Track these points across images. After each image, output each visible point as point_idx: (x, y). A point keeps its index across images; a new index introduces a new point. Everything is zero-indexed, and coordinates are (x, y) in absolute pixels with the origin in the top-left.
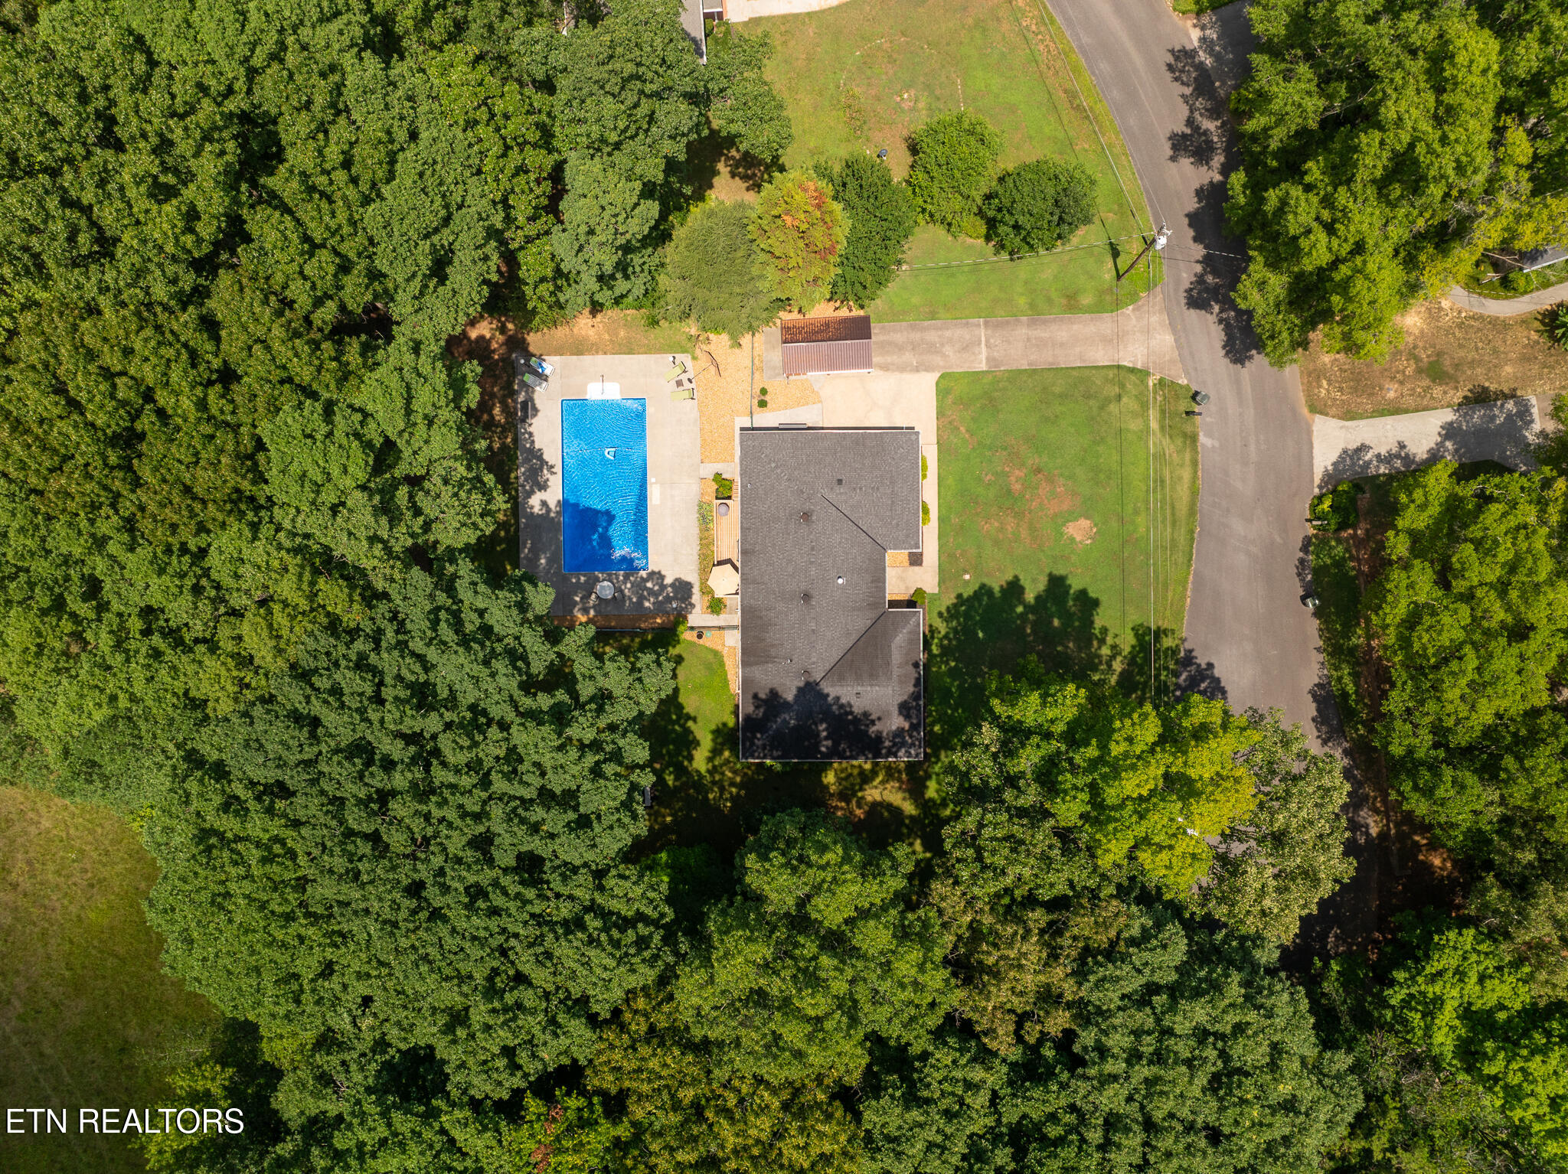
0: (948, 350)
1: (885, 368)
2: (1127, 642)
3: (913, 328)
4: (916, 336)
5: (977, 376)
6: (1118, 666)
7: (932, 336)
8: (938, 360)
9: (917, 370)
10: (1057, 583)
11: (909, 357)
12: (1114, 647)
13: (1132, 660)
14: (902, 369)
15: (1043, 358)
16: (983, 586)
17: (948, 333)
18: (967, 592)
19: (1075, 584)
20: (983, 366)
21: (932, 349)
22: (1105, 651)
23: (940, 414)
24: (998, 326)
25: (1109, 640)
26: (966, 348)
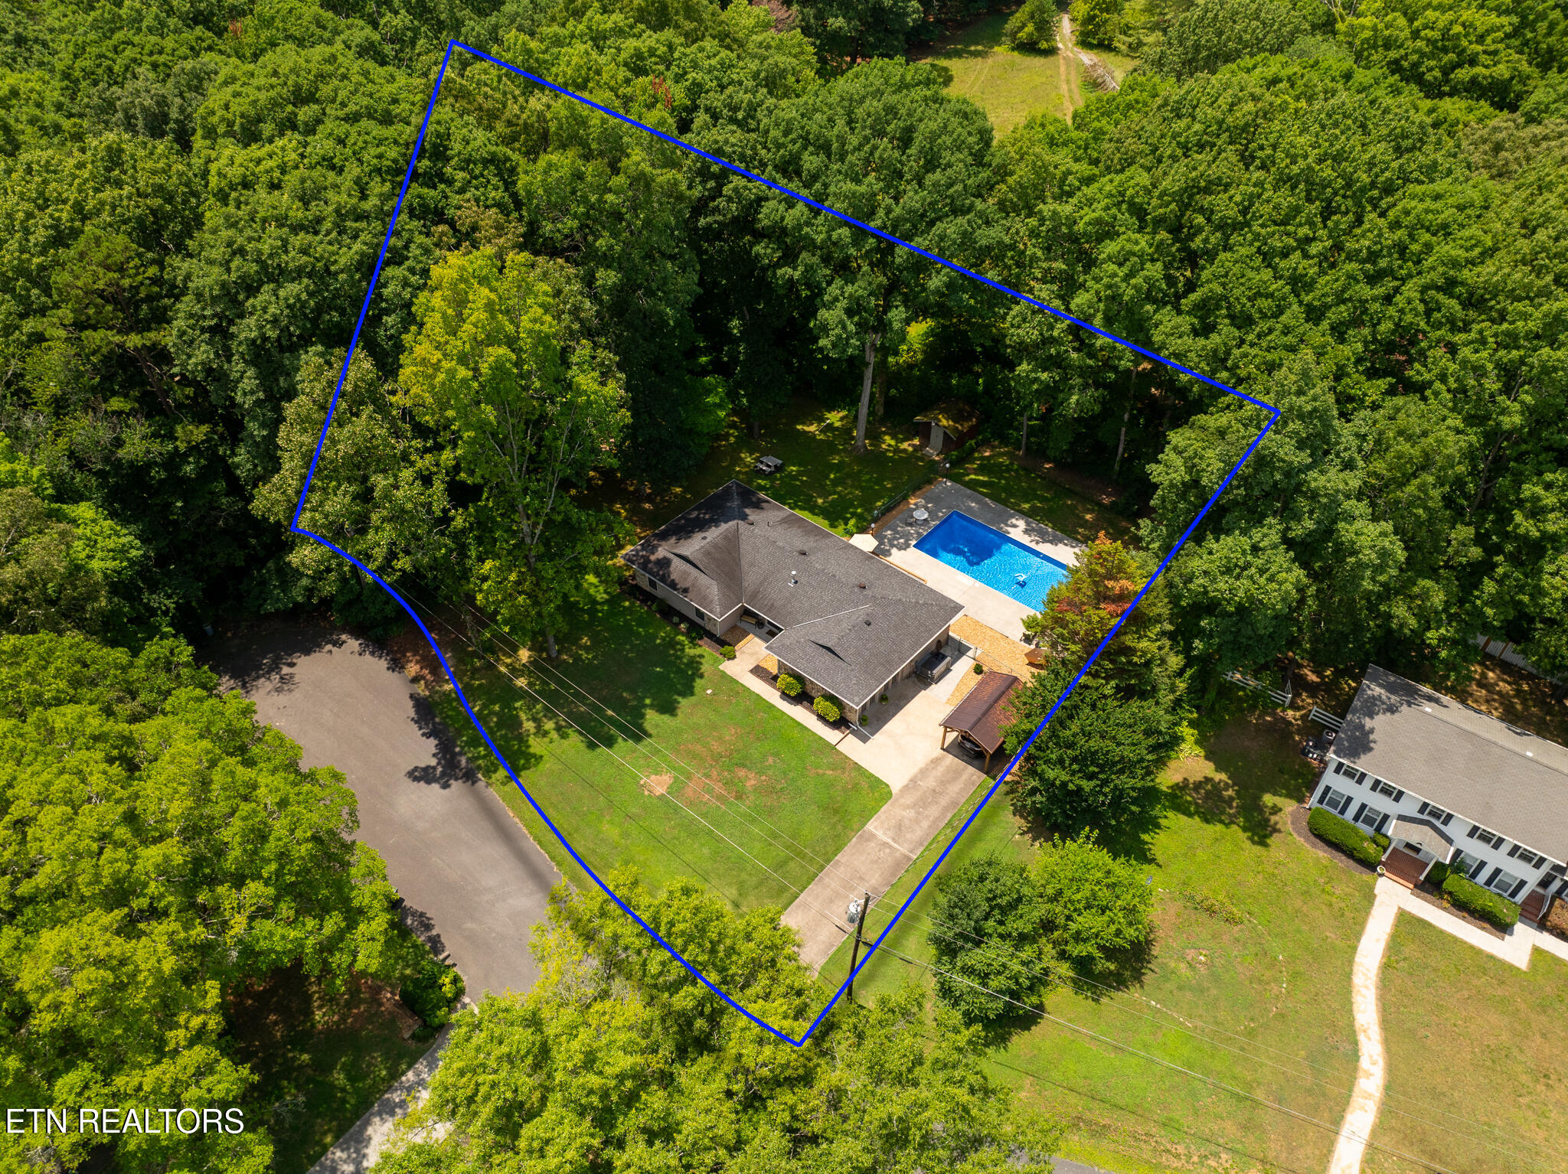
0: (910, 814)
1: (936, 762)
2: (536, 745)
3: (954, 803)
4: (944, 801)
5: (866, 815)
6: (529, 726)
7: (934, 811)
8: (909, 800)
9: (913, 780)
10: (638, 734)
11: (930, 782)
12: (546, 734)
13: (522, 739)
14: (923, 773)
15: (834, 876)
16: (692, 694)
17: (925, 824)
18: (699, 683)
19: (623, 745)
20: (871, 826)
21: (922, 803)
22: (549, 725)
23: (857, 767)
24: (897, 865)
25: (554, 735)
26: (899, 828)
